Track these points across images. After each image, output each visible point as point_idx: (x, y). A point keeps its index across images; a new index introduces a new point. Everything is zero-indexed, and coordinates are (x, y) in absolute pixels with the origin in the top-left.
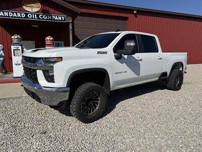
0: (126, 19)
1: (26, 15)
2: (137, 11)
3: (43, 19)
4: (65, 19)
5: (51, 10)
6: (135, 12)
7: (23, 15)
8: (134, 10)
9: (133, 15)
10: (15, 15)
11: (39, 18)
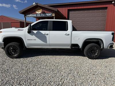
1: (37, 15)
3: (43, 16)
4: (51, 15)
5: (46, 12)
7: (36, 15)
10: (33, 16)
11: (41, 16)
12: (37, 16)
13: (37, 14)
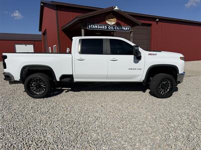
0: (150, 25)
2: (159, 19)
3: (117, 30)
4: (129, 29)
5: (122, 23)
6: (157, 20)
7: (106, 27)
8: (156, 19)
9: (155, 22)
10: (101, 27)
11: (114, 29)
12: (107, 29)
13: (108, 25)
